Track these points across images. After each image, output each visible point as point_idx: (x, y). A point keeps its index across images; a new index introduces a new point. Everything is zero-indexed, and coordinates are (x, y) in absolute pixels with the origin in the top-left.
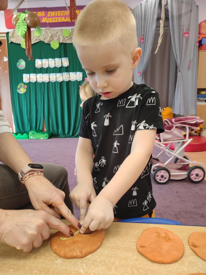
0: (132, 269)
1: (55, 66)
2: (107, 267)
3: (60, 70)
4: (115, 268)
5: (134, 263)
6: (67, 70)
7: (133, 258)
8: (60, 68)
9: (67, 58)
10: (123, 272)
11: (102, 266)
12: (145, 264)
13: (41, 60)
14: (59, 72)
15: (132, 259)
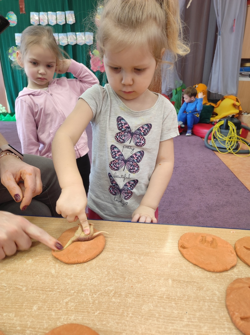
0: (108, 269)
1: (57, 22)
3: (64, 28)
5: (112, 264)
6: (73, 28)
8: (64, 25)
9: (72, 12)
10: (98, 273)
12: (124, 265)
13: (38, 13)
14: (63, 32)
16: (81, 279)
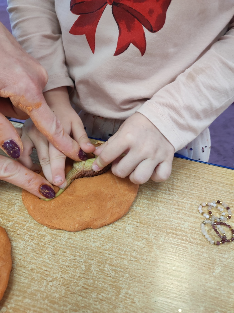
0: (89, 259)
2: (38, 244)
4: (55, 250)
5: (100, 246)
7: (102, 233)
10: (66, 264)
11: (30, 241)
12: (123, 253)
15: (100, 235)
16: (30, 275)
